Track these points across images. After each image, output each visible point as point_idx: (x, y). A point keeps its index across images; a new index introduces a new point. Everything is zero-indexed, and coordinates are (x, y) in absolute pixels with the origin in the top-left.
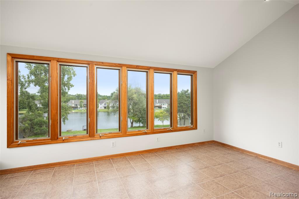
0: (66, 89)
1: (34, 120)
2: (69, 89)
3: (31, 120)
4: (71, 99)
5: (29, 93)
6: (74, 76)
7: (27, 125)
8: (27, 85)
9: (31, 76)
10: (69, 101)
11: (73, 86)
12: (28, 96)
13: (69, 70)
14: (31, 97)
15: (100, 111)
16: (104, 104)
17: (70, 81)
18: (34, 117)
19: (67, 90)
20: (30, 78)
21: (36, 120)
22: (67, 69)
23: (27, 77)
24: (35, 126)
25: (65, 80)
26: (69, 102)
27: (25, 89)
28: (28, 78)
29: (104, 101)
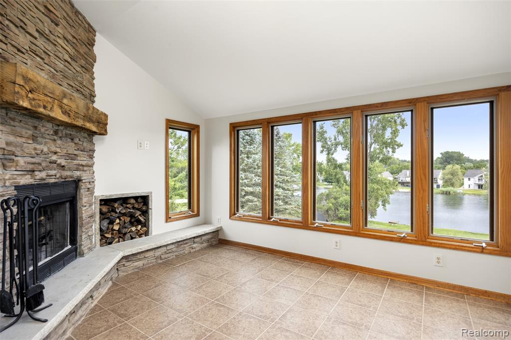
0: (388, 151)
1: (339, 198)
2: (393, 152)
3: (335, 199)
4: (404, 169)
5: (336, 161)
6: (403, 128)
7: (331, 205)
8: (333, 149)
9: (338, 136)
10: (401, 171)
11: (402, 146)
12: (335, 164)
13: (392, 118)
14: (339, 166)
15: (465, 194)
16: (476, 178)
17: (396, 137)
18: (339, 195)
19: (391, 152)
20: (337, 140)
21: (341, 199)
22: (389, 119)
23: (333, 139)
24: (339, 208)
25: (386, 137)
26: (400, 174)
27: (332, 154)
28: (335, 139)
29: (479, 171)
